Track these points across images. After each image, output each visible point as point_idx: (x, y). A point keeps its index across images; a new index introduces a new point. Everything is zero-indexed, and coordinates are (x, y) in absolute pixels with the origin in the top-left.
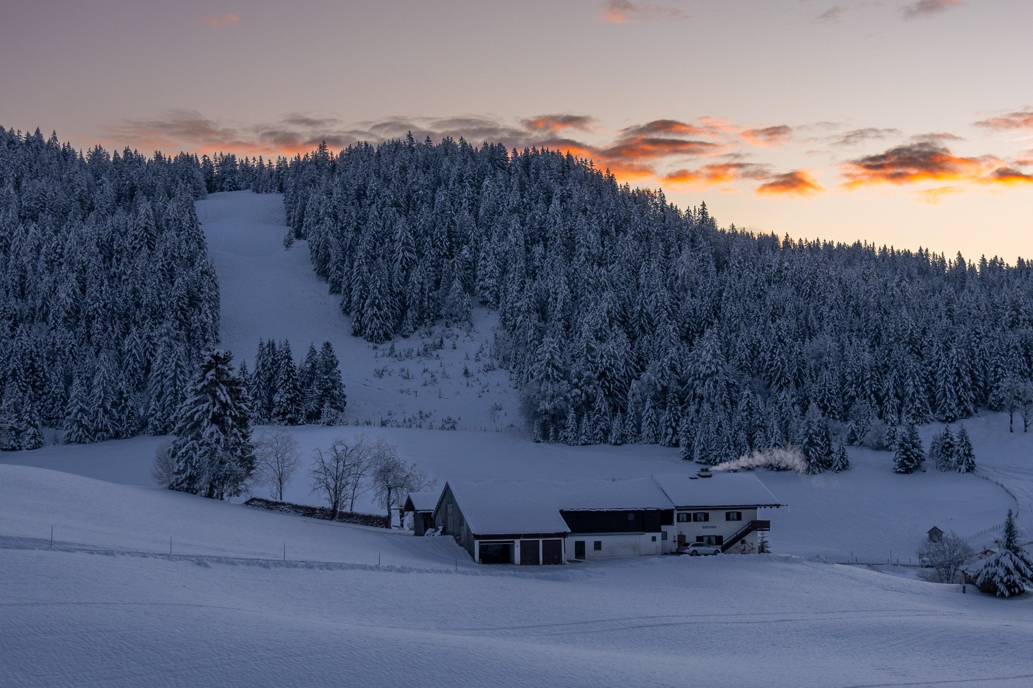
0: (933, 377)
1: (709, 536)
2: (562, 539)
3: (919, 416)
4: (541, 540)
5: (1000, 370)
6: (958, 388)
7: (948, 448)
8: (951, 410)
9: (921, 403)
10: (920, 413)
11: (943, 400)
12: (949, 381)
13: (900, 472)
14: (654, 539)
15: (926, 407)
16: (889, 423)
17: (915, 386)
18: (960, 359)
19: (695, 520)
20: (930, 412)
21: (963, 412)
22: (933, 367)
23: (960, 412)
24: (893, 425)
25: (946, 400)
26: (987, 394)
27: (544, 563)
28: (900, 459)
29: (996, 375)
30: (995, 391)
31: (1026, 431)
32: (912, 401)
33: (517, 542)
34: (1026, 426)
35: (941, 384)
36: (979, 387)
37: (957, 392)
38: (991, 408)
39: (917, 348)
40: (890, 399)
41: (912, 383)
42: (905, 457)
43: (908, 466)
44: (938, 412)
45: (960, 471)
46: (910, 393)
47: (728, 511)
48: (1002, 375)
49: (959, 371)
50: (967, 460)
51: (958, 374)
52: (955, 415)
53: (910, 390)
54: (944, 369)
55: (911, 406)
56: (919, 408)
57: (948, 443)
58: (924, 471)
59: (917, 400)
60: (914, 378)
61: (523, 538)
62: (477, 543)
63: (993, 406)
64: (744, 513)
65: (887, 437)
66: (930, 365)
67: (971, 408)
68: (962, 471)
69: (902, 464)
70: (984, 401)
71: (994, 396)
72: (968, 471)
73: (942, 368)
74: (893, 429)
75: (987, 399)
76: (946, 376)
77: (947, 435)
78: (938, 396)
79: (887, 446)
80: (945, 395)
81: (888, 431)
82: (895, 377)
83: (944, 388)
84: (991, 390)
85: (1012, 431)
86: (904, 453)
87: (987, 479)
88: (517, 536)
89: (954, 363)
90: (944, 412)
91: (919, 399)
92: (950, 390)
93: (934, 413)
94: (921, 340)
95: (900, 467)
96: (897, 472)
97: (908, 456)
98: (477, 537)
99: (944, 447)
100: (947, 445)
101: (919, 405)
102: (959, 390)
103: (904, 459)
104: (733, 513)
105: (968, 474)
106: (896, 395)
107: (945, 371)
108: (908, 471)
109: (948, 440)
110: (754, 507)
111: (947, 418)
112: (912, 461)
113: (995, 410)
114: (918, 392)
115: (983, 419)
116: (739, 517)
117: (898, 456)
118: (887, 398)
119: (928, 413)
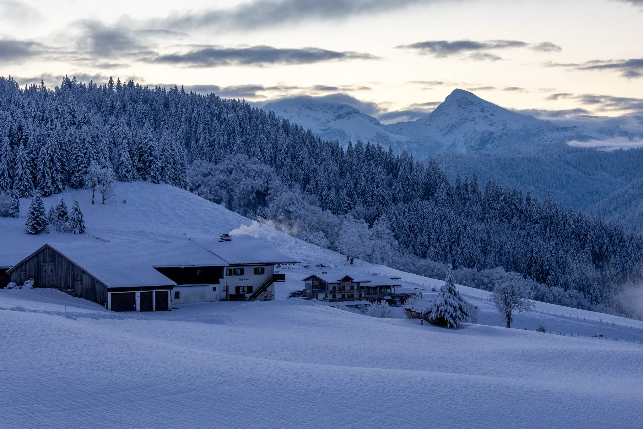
0: (33, 162)
1: (243, 286)
2: (169, 291)
3: (26, 191)
4: (154, 292)
5: (80, 158)
6: (52, 171)
7: (63, 215)
8: (48, 187)
9: (28, 182)
10: (26, 189)
11: (43, 180)
12: (47, 166)
13: (31, 233)
14: (214, 289)
15: (31, 185)
16: (14, 196)
17: (23, 169)
18: (54, 149)
19: (235, 274)
20: (33, 188)
21: (56, 189)
22: (34, 155)
23: (54, 189)
24: (16, 197)
25: (45, 179)
26: (70, 176)
27: (156, 310)
28: (31, 224)
29: (77, 162)
30: (76, 173)
31: (103, 203)
32: (21, 180)
33: (138, 294)
34: (104, 200)
35: (41, 167)
36: (65, 170)
37: (52, 174)
38: (73, 186)
39: (15, 141)
40: (5, 178)
41: (21, 166)
42: (35, 222)
43: (37, 229)
44: (39, 188)
45: (75, 233)
46: (20, 174)
47: (256, 267)
48: (81, 162)
49: (53, 158)
50: (80, 224)
51: (52, 160)
52: (51, 191)
53: (20, 171)
54: (43, 156)
55: (20, 183)
56: (26, 186)
57: (63, 211)
58: (48, 233)
59: (25, 179)
60: (22, 163)
61: (143, 290)
62: (110, 294)
63: (75, 185)
64: (267, 268)
65: (13, 207)
66: (32, 153)
67: (60, 186)
68: (76, 232)
69: (33, 227)
70: (68, 181)
71: (76, 177)
72: (80, 233)
73: (41, 156)
74: (17, 200)
75: (70, 179)
76: (45, 161)
77: (62, 206)
78: (39, 176)
79: (12, 213)
80: (44, 176)
81: (13, 202)
82: (7, 161)
83: (43, 170)
84: (73, 173)
85: (93, 203)
86: (34, 219)
87: (98, 238)
88: (138, 289)
89: (49, 152)
90: (43, 189)
91: (26, 178)
92: (47, 173)
93: (35, 189)
94: (17, 134)
95: (31, 230)
96: (29, 233)
97: (37, 221)
98: (111, 290)
99: (60, 215)
100: (62, 213)
101: (26, 183)
102: (53, 172)
103: (35, 223)
104: (259, 269)
105: (80, 235)
106: (10, 176)
107: (44, 158)
108: (37, 232)
109: (63, 209)
110: (272, 264)
111: (46, 193)
112: (40, 225)
113: (76, 188)
114: (25, 173)
115: (69, 194)
116: (263, 272)
117: (30, 221)
118: (3, 178)
119: (32, 189)
